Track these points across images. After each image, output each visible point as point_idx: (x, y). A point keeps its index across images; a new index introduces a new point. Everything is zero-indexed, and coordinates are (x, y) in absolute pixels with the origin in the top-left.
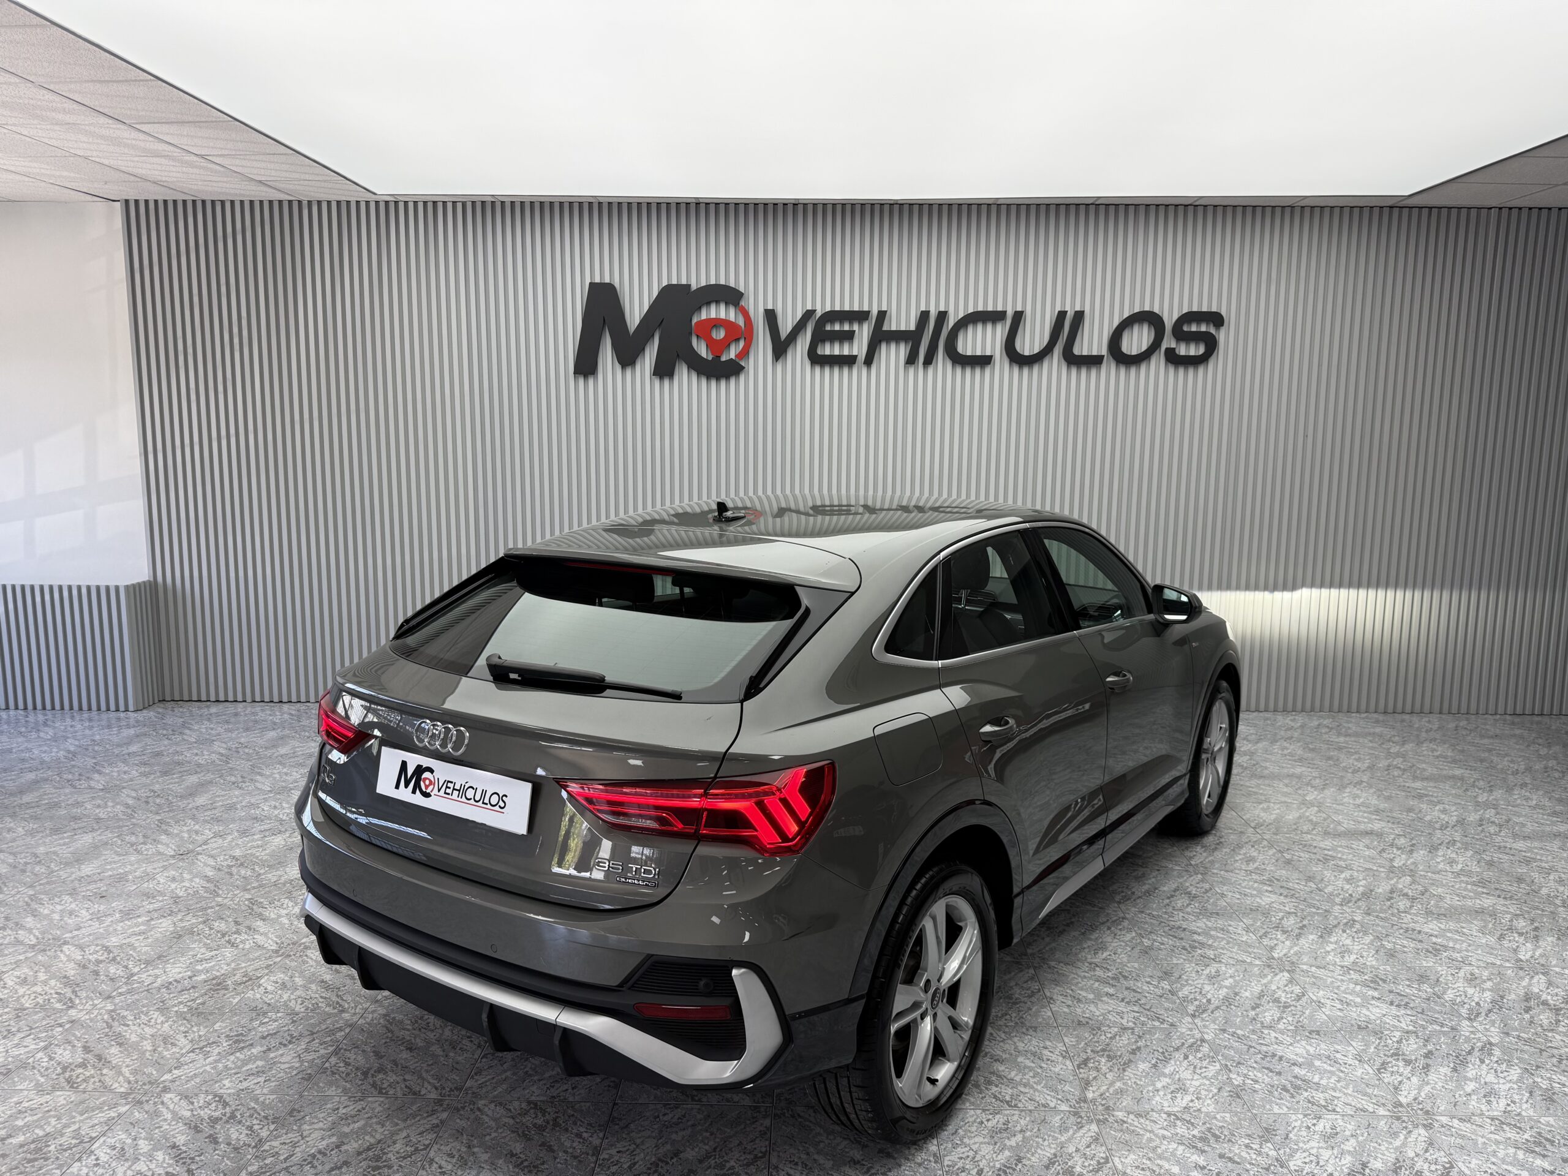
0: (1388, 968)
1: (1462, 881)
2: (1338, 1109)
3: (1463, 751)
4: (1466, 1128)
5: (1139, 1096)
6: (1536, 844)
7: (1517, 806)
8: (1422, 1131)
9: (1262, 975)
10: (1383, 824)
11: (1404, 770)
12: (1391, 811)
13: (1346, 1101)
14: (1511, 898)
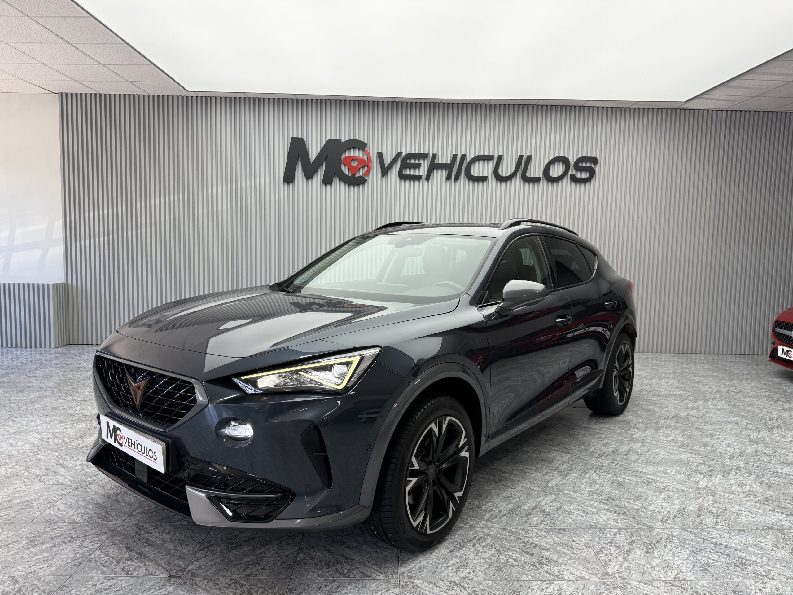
0: (689, 441)
1: (720, 412)
2: (670, 490)
3: (717, 367)
4: (731, 496)
5: (574, 485)
6: (755, 399)
7: (745, 386)
8: (711, 497)
9: (628, 444)
10: (681, 392)
11: (690, 373)
12: (685, 387)
13: (673, 487)
14: (745, 417)
